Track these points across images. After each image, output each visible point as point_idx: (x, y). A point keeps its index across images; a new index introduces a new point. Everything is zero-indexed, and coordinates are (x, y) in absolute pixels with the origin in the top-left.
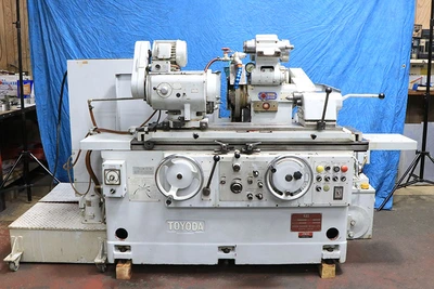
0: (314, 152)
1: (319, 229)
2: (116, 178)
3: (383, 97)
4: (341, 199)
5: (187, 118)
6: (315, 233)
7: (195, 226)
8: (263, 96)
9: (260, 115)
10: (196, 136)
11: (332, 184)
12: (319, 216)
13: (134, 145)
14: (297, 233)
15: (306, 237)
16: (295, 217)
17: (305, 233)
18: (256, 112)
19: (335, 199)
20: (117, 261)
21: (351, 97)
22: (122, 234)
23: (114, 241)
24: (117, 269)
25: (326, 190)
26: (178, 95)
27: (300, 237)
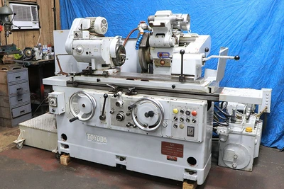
0: (175, 98)
1: (181, 156)
2: (55, 103)
3: (238, 58)
4: (193, 136)
5: (93, 68)
6: (178, 158)
7: (102, 140)
8: (160, 55)
9: (159, 68)
10: (98, 80)
11: (186, 124)
12: (181, 146)
13: (69, 83)
14: (166, 156)
15: (172, 160)
16: (164, 144)
17: (171, 157)
18: (157, 66)
19: (188, 135)
20: (63, 153)
21: (212, 58)
22: (64, 137)
23: (61, 141)
24: (61, 158)
25: (182, 128)
26: (87, 53)
27: (168, 159)
